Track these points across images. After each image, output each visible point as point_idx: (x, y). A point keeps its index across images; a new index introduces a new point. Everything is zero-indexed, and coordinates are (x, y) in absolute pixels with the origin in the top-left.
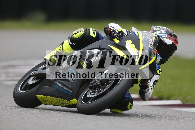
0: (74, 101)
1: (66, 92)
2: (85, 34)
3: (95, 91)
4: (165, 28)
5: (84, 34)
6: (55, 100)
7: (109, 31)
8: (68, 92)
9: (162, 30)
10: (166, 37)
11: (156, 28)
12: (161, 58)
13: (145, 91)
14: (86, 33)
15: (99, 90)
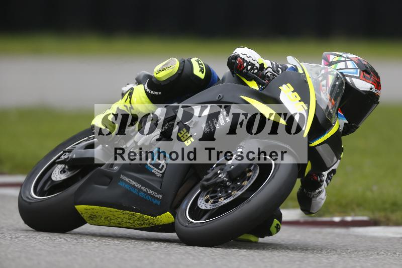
0: (167, 217)
1: (147, 197)
2: (182, 73)
3: (217, 196)
4: (354, 56)
5: (180, 72)
6: (122, 216)
7: (241, 65)
8: (153, 197)
9: (348, 61)
10: (358, 76)
12: (347, 122)
13: (313, 194)
14: (183, 69)
15: (226, 192)
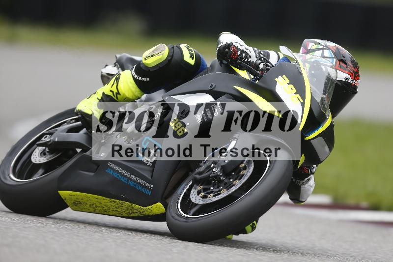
0: (157, 208)
1: (137, 187)
5: (169, 58)
7: (235, 53)
9: (325, 49)
11: (314, 44)
14: (173, 55)
